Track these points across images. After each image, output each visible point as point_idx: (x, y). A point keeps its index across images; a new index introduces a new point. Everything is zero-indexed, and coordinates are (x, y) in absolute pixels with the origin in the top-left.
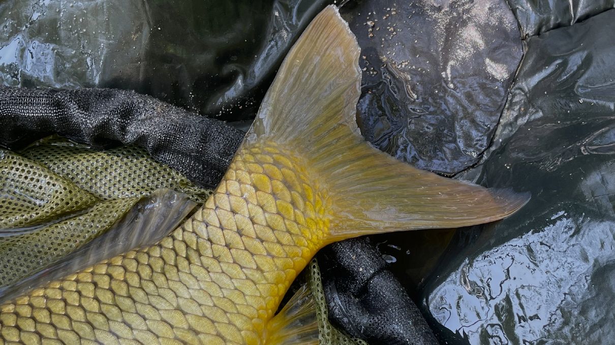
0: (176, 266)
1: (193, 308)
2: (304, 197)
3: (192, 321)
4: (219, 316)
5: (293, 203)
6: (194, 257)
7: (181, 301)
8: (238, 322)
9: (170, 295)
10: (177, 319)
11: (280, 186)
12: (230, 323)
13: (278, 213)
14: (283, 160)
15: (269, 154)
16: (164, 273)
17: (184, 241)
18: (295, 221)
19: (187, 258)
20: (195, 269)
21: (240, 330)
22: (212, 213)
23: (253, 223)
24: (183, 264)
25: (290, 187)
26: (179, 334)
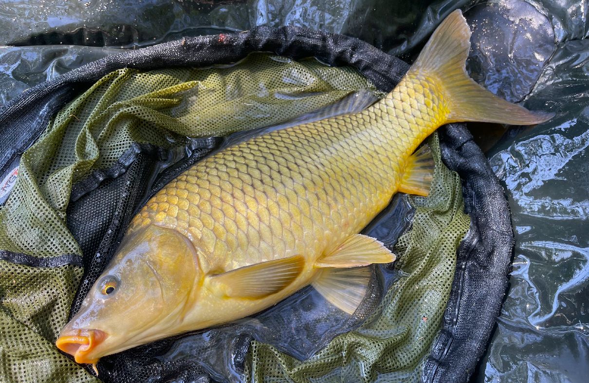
0: (370, 122)
1: (376, 142)
2: (438, 98)
3: (377, 148)
4: (389, 148)
5: (433, 100)
6: (379, 120)
7: (372, 138)
8: (397, 153)
9: (367, 134)
10: (369, 145)
11: (428, 91)
12: (393, 152)
13: (425, 104)
14: (431, 79)
15: (423, 76)
16: (364, 125)
17: (374, 112)
18: (433, 109)
19: (376, 120)
20: (380, 125)
21: (397, 157)
22: (390, 100)
23: (412, 107)
24: (374, 122)
25: (432, 92)
26: (370, 152)
